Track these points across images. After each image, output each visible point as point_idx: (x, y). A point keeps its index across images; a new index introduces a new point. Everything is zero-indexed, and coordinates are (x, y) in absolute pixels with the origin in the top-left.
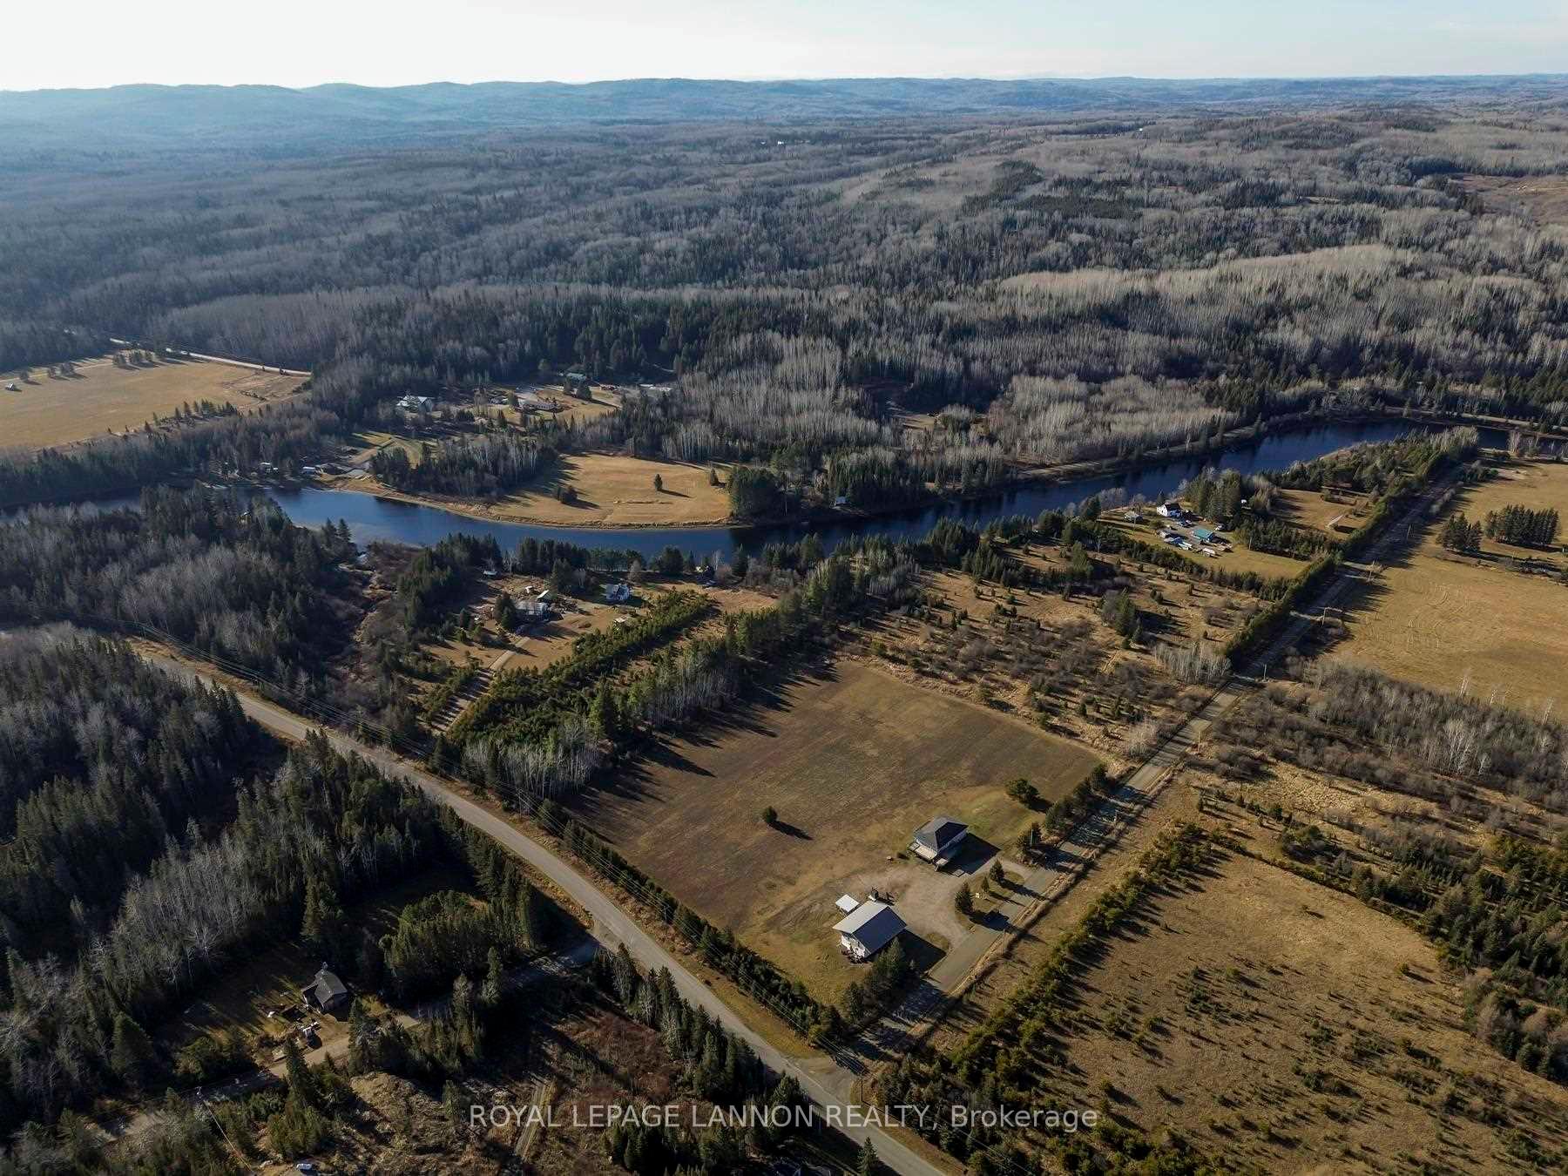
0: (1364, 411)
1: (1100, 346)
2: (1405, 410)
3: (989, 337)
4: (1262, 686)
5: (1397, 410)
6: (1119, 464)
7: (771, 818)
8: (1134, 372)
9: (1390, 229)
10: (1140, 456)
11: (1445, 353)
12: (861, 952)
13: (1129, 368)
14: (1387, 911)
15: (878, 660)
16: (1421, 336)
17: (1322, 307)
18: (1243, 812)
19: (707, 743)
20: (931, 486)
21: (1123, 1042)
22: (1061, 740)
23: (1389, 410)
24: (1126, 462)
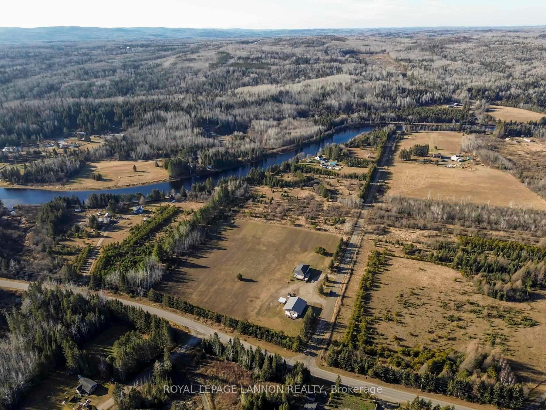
0: (359, 123)
1: (276, 109)
2: (371, 122)
3: (239, 108)
4: (373, 206)
5: (368, 122)
6: (296, 146)
7: (240, 278)
8: (289, 116)
9: (345, 70)
10: (302, 143)
11: (376, 104)
12: (295, 315)
13: (287, 115)
14: (442, 265)
15: (250, 218)
16: (368, 99)
17: (338, 93)
18: (388, 244)
19: (202, 257)
20: (240, 159)
21: (391, 322)
22: (323, 233)
23: (366, 123)
24: (298, 145)
